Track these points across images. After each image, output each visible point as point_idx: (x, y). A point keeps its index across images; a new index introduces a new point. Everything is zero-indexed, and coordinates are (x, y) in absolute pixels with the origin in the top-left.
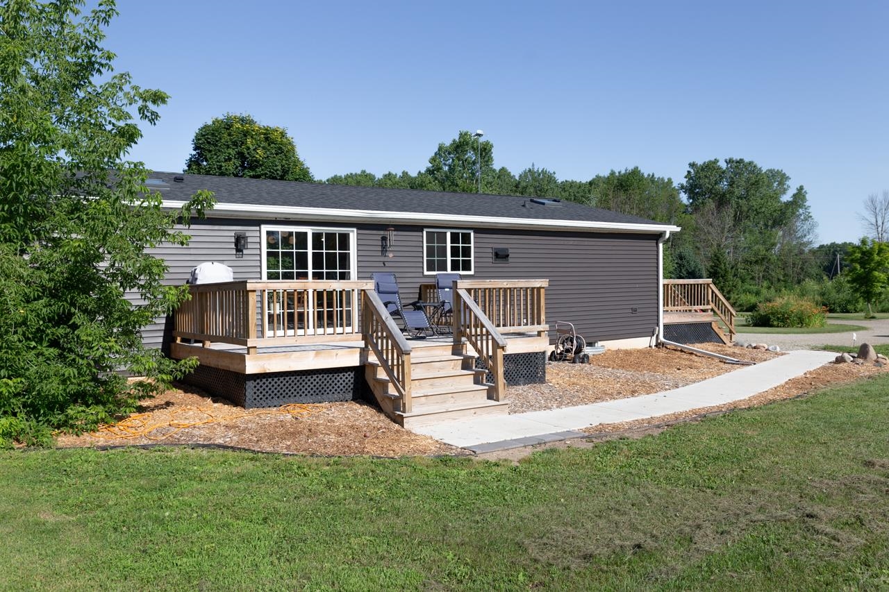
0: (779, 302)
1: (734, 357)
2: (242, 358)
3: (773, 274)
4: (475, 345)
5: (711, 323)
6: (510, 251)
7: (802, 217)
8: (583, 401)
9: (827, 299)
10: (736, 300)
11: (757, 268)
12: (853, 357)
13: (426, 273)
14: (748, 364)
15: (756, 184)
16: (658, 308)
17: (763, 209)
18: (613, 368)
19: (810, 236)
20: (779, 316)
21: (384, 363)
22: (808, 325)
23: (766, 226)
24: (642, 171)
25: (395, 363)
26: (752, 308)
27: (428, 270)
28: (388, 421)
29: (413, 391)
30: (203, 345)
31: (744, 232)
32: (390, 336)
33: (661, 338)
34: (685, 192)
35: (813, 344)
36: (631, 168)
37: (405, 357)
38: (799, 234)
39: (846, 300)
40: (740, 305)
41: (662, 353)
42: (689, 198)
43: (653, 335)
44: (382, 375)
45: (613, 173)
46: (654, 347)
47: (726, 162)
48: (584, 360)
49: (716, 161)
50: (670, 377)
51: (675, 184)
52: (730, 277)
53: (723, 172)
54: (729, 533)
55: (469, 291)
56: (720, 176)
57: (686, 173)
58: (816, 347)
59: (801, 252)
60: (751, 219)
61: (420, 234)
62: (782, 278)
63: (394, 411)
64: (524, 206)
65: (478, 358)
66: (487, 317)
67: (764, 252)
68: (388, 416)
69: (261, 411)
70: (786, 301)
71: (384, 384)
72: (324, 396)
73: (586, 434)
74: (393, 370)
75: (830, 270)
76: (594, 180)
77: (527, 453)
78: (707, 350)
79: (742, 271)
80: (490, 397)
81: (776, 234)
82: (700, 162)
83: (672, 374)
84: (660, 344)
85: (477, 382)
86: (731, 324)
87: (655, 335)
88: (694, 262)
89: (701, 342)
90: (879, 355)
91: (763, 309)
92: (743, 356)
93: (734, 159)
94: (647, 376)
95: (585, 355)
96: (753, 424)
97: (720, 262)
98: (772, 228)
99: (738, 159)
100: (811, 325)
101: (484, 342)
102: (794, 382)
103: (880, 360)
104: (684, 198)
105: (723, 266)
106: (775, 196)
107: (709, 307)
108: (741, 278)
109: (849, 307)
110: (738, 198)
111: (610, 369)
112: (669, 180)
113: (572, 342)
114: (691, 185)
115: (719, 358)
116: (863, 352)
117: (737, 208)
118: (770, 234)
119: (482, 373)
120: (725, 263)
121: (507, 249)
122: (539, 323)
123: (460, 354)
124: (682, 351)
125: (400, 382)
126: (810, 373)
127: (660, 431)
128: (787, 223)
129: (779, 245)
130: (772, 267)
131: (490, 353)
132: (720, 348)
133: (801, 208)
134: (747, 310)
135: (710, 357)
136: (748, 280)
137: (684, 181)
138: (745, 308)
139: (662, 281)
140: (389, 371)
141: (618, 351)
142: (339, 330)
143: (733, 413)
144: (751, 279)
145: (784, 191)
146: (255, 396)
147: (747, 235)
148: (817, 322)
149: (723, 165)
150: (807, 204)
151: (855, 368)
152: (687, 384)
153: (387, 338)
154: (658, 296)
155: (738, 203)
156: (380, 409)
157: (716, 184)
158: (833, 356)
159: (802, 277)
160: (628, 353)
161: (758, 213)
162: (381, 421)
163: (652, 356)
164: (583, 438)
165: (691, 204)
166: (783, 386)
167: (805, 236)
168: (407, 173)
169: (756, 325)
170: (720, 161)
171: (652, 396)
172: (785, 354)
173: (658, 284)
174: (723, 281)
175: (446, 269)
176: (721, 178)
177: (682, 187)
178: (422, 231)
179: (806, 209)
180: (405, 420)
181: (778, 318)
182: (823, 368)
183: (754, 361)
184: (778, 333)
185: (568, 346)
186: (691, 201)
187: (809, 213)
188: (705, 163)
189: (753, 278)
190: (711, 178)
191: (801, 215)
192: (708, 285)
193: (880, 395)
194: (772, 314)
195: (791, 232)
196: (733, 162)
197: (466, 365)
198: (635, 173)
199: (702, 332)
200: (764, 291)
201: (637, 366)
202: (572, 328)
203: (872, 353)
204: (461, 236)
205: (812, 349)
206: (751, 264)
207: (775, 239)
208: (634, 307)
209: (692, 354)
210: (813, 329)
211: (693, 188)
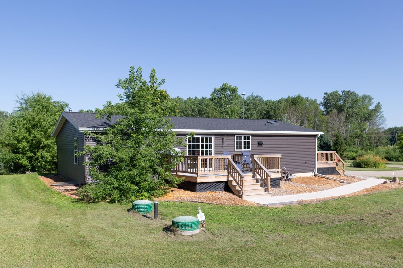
0: (365, 157)
1: (344, 180)
2: (196, 178)
3: (364, 142)
4: (260, 175)
5: (335, 168)
6: (263, 142)
7: (379, 117)
8: (293, 193)
9: (389, 155)
10: (346, 155)
11: (356, 140)
12: (390, 181)
13: (236, 150)
14: (349, 183)
15: (356, 102)
16: (315, 162)
17: (360, 113)
18: (300, 183)
19: (383, 125)
20: (365, 163)
21: (235, 180)
22: (378, 167)
23: (362, 121)
24: (302, 96)
25: (239, 180)
26: (354, 159)
27: (236, 149)
28: (237, 197)
29: (245, 188)
30: (177, 173)
31: (351, 124)
32: (237, 172)
33: (316, 173)
34: (323, 106)
35: (377, 176)
36: (297, 95)
37: (243, 179)
38: (378, 124)
39: (398, 156)
40: (348, 158)
41: (317, 178)
42: (325, 108)
43: (313, 172)
44: (234, 183)
45: (289, 97)
46: (313, 176)
47: (342, 92)
48: (289, 180)
49: (337, 92)
50: (321, 187)
51: (318, 102)
52: (344, 145)
53: (341, 97)
54: (341, 221)
55: (257, 158)
56: (339, 98)
57: (323, 97)
58: (378, 177)
59: (378, 133)
60: (354, 117)
61: (234, 137)
62: (369, 145)
63: (239, 195)
64: (265, 125)
65: (261, 179)
66: (265, 167)
67: (360, 133)
68: (237, 196)
69: (201, 193)
70: (369, 157)
71: (235, 186)
72: (217, 190)
73: (298, 202)
74: (238, 182)
75: (392, 141)
76: (280, 100)
77: (282, 206)
78: (334, 178)
79: (349, 141)
80: (265, 191)
81: (366, 124)
82: (329, 92)
83: (322, 186)
84: (316, 175)
85: (261, 186)
86: (343, 168)
87: (314, 172)
88: (327, 138)
89: (332, 174)
90: (401, 181)
91: (358, 160)
92: (348, 180)
93: (346, 90)
94: (313, 186)
95: (289, 179)
96: (349, 201)
97: (339, 139)
98: (364, 121)
99: (348, 91)
100: (380, 167)
101: (263, 174)
102: (366, 190)
103: (400, 183)
104: (322, 108)
105: (340, 140)
106: (365, 107)
107: (335, 161)
108: (349, 144)
109: (399, 159)
110: (348, 108)
111: (299, 184)
112: (316, 100)
113: (285, 174)
114: (325, 102)
115: (339, 180)
116: (394, 180)
117: (347, 112)
118: (363, 124)
119: (262, 184)
120: (341, 139)
121: (262, 142)
122: (278, 168)
123: (255, 178)
124: (324, 178)
125: (241, 186)
126: (373, 187)
127: (320, 202)
128: (371, 119)
129: (367, 129)
130: (364, 139)
131: (266, 178)
132: (339, 177)
133: (379, 112)
134: (351, 159)
135: (335, 180)
136: (352, 145)
137: (322, 101)
138: (350, 159)
139: (317, 152)
140: (237, 183)
141: (300, 177)
142: (209, 169)
143: (343, 198)
144: (354, 145)
145: (371, 104)
146: (199, 189)
147: (352, 125)
148: (382, 166)
149: (341, 94)
150: (382, 110)
151: (390, 186)
152: (327, 189)
153: (236, 173)
154: (315, 157)
155: (347, 110)
156: (234, 194)
157: (337, 102)
158: (383, 180)
159: (378, 144)
160: (304, 178)
161: (357, 115)
162: (235, 197)
163: (313, 179)
164: (297, 203)
165: (325, 111)
166: (361, 191)
167: (380, 125)
168: (197, 97)
169: (355, 167)
170: (339, 91)
171: (316, 193)
172: (365, 180)
173: (315, 153)
174: (340, 147)
175: (242, 149)
176: (340, 99)
177: (321, 103)
178: (235, 136)
179: (381, 113)
180: (243, 197)
181: (365, 164)
182: (379, 185)
183: (352, 182)
184: (364, 171)
185: (283, 175)
186: (325, 109)
187: (383, 114)
188: (332, 92)
189: (355, 144)
190: (335, 99)
191: (378, 115)
192: (334, 153)
193: (395, 194)
194: (362, 162)
195: (373, 124)
196: (345, 92)
197: (257, 181)
198: (299, 97)
199: (332, 171)
200: (359, 151)
201: (308, 183)
202: (285, 169)
203: (398, 180)
204: (247, 138)
205: (376, 178)
206: (354, 138)
207: (366, 126)
208: (306, 161)
209: (328, 179)
210: (380, 169)
211: (326, 104)
